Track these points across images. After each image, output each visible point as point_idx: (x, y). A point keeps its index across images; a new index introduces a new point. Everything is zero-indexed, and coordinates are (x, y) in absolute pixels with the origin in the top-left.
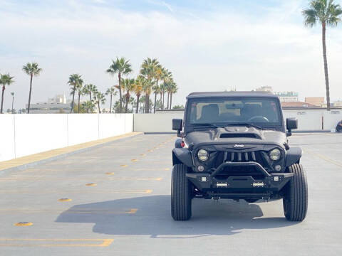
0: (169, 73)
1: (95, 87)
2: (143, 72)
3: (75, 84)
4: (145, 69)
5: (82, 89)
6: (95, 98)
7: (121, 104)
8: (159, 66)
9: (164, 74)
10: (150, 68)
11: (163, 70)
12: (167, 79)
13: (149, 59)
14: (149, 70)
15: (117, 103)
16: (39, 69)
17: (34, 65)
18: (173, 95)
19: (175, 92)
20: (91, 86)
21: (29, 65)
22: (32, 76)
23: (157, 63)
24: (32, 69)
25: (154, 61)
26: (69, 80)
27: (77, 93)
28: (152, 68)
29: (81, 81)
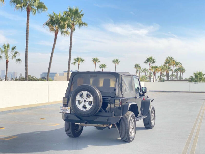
0: (181, 63)
1: (147, 69)
2: (166, 63)
3: (137, 68)
4: (167, 61)
5: (141, 70)
6: (148, 74)
7: (161, 77)
8: (174, 60)
9: (177, 64)
11: (175, 62)
12: (179, 66)
13: (169, 57)
14: (168, 62)
15: (159, 77)
17: (117, 60)
18: (183, 73)
19: (184, 72)
20: (146, 69)
21: (115, 60)
22: (116, 64)
23: (173, 59)
24: (116, 62)
25: (171, 58)
26: (135, 66)
28: (170, 61)
29: (140, 67)
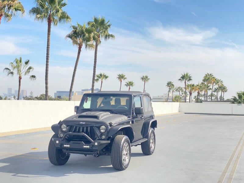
0: (222, 81)
1: (182, 88)
2: (204, 81)
3: (170, 86)
4: (205, 79)
5: (174, 89)
6: (183, 94)
7: (198, 97)
8: (214, 78)
9: (217, 82)
10: (208, 79)
11: (216, 80)
12: (220, 84)
13: (208, 74)
14: (207, 80)
15: (195, 97)
16: (149, 79)
17: (146, 77)
19: (226, 92)
20: (180, 87)
21: (144, 77)
22: (145, 82)
23: (213, 76)
24: (145, 79)
25: (211, 75)
26: (167, 84)
27: (171, 91)
28: (209, 78)
29: (173, 85)
